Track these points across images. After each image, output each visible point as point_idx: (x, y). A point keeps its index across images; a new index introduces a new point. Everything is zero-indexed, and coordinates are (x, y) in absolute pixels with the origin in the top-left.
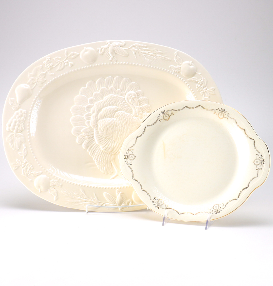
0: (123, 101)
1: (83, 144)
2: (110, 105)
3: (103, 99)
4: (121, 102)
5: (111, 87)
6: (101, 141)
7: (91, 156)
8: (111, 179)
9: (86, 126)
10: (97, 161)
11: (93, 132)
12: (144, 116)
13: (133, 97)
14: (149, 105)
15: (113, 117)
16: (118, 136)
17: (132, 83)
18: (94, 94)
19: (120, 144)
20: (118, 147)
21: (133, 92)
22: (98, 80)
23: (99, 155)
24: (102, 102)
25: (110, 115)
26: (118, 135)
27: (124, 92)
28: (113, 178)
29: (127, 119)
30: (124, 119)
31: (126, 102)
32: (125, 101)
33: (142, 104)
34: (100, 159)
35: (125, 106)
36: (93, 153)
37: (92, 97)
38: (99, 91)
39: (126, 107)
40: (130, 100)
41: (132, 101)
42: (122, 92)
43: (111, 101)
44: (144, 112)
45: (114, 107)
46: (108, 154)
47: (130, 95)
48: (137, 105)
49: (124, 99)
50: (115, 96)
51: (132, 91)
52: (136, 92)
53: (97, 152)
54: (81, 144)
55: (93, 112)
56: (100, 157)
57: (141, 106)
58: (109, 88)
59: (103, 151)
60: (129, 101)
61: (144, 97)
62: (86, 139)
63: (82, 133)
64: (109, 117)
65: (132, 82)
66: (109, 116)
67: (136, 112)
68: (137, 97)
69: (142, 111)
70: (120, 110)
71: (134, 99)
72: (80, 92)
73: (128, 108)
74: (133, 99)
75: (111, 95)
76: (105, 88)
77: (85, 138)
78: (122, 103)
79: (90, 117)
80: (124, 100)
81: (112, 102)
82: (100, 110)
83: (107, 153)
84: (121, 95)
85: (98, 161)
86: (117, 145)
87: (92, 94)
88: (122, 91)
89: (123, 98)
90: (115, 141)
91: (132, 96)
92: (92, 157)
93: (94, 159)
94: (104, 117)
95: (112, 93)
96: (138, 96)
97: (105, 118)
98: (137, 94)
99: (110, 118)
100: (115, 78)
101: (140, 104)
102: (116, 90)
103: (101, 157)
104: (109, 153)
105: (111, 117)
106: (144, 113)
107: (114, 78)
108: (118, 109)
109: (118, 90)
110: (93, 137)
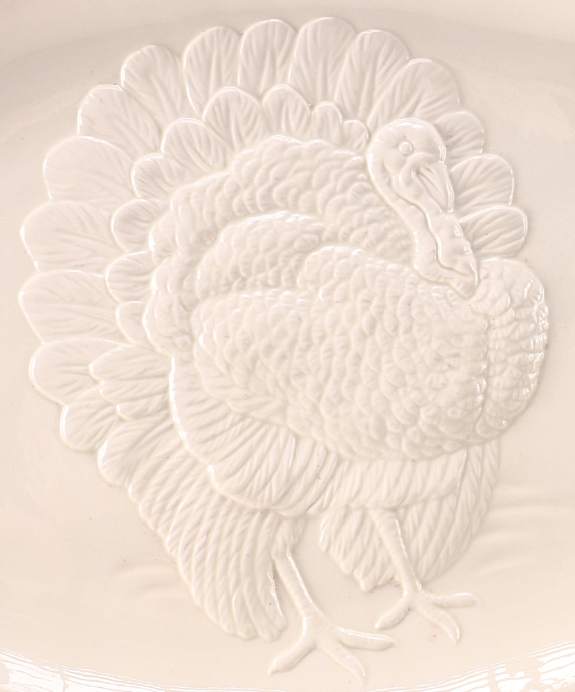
0: (356, 185)
1: (101, 453)
2: (270, 207)
3: (225, 165)
4: (344, 189)
5: (276, 88)
6: (214, 437)
7: (150, 523)
8: (275, 672)
9: (121, 338)
10: (189, 557)
11: (164, 375)
12: (487, 277)
13: (418, 155)
14: (516, 209)
15: (292, 285)
16: (322, 409)
17: (412, 63)
18: (167, 131)
19: (332, 459)
20: (317, 476)
21: (417, 126)
22: (196, 40)
23: (199, 523)
24: (219, 188)
25: (270, 273)
26: (319, 398)
27: (364, 121)
28: (289, 667)
29: (375, 302)
30: (361, 297)
31: (373, 190)
32: (369, 180)
33: (476, 201)
34: (205, 544)
35: (368, 214)
36: (163, 510)
37: (157, 149)
38: (201, 110)
39: (371, 222)
40: (399, 178)
41: (409, 182)
42: (347, 122)
43: (278, 180)
44: (483, 251)
45: (299, 218)
46: (258, 515)
47: (397, 146)
48: (445, 209)
49: (363, 167)
50: (306, 145)
51: (410, 114)
52: (437, 127)
53: (192, 503)
54: (93, 452)
55: (166, 251)
56: (208, 533)
57: (464, 214)
58: (266, 98)
59: (223, 499)
60: (389, 184)
61: (490, 157)
62: (121, 420)
63: (96, 382)
64: (266, 285)
65: (412, 57)
66: (261, 276)
67: (436, 253)
68: (442, 149)
69: (475, 249)
70: (333, 239)
71: (422, 170)
72: (80, 121)
73: (386, 225)
74: (418, 173)
75: (279, 138)
76: (242, 93)
77: (113, 413)
78: (349, 194)
79: (146, 283)
80: (362, 176)
81: (282, 185)
82: (206, 237)
83: (253, 513)
84: (344, 141)
85: (194, 559)
86: (315, 461)
87: (160, 132)
88: (345, 117)
89: (357, 159)
90: (298, 438)
91: (409, 152)
92: (159, 531)
93: (168, 549)
94: (235, 284)
95: (283, 125)
96: (449, 148)
97: (241, 289)
98: (446, 136)
99: (270, 292)
100: (307, 28)
101: (458, 204)
102: (312, 107)
103: (214, 535)
104: (265, 513)
105: (277, 284)
106: (486, 262)
107: (296, 30)
108: (319, 232)
109: (321, 106)
110: (165, 405)
